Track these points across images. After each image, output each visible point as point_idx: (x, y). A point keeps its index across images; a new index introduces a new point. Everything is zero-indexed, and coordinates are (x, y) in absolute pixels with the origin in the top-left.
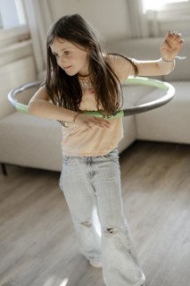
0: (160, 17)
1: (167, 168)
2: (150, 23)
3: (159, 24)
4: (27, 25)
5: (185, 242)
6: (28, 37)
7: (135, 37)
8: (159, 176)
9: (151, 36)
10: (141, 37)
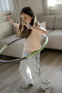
0: (54, 9)
1: (54, 58)
2: (50, 11)
3: (53, 11)
4: (10, 10)
5: (60, 82)
6: (10, 14)
7: (45, 15)
8: (52, 60)
9: (50, 14)
10: (47, 15)
